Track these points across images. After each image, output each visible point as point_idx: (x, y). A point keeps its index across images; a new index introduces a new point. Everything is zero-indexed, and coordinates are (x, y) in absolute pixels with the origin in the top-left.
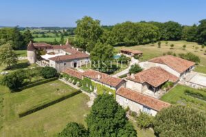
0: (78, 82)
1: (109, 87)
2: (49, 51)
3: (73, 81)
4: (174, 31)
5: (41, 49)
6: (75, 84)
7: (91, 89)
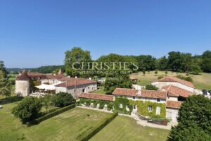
0: (106, 105)
1: (156, 101)
2: (43, 81)
3: (98, 105)
4: (149, 62)
5: (35, 78)
6: (102, 108)
7: (128, 109)
